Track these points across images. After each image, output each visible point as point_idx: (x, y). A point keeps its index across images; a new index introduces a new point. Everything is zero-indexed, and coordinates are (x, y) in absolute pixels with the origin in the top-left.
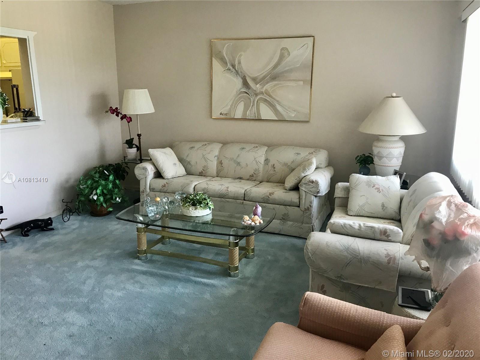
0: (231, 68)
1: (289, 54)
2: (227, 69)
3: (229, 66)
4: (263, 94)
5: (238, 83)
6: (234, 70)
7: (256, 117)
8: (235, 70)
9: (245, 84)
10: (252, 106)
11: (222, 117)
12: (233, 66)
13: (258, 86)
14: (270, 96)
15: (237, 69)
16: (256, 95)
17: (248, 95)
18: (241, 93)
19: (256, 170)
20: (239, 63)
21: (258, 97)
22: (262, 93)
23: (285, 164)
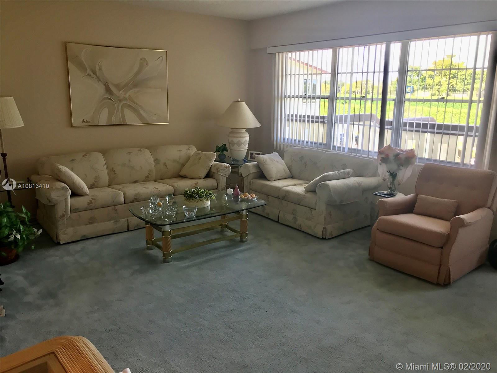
0: (92, 74)
1: (147, 64)
2: (87, 74)
3: (89, 71)
4: (127, 100)
5: (100, 89)
6: (94, 76)
7: (121, 122)
8: (97, 76)
9: (108, 90)
10: (117, 112)
11: (84, 124)
12: (94, 72)
13: (121, 92)
14: (133, 102)
15: (98, 76)
16: (120, 101)
17: (112, 101)
18: (105, 99)
19: (150, 171)
20: (100, 69)
21: (122, 103)
22: (125, 99)
23: (175, 161)
